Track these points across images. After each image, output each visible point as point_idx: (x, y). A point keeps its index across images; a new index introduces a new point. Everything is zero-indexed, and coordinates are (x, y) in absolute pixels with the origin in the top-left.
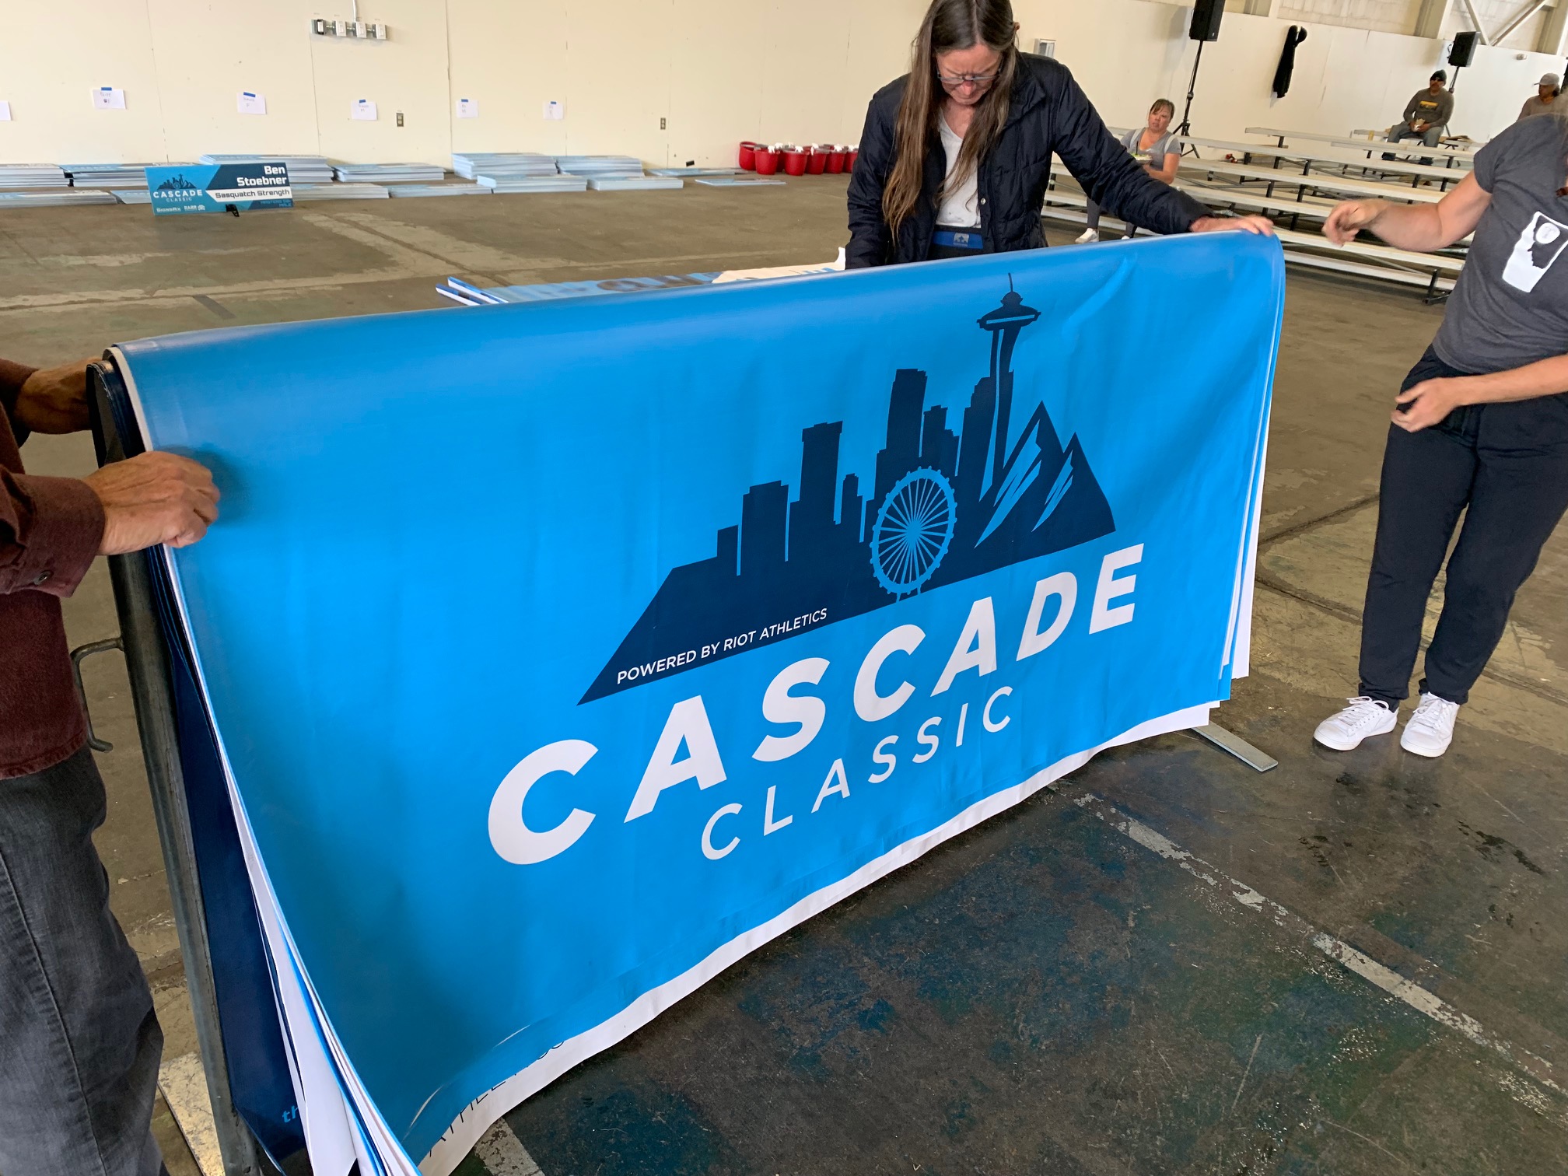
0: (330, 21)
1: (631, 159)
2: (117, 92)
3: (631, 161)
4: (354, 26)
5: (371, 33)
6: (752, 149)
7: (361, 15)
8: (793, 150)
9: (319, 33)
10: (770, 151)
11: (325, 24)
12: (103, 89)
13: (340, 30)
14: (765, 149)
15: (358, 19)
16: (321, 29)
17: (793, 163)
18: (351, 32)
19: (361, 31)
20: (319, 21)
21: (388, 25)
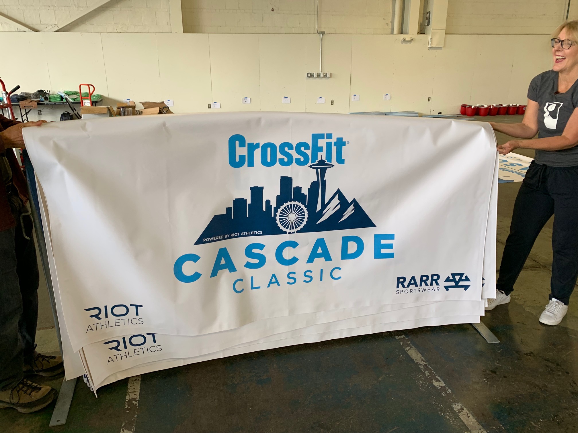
0: (312, 73)
1: (415, 112)
2: (249, 99)
3: (415, 113)
4: (320, 74)
5: (325, 76)
6: (465, 107)
7: (323, 70)
8: (484, 107)
9: (309, 77)
10: (473, 108)
11: (311, 74)
12: (245, 98)
13: (315, 76)
14: (470, 107)
15: (321, 72)
16: (309, 75)
17: (482, 112)
18: (319, 76)
19: (322, 75)
20: (309, 73)
21: (331, 72)
